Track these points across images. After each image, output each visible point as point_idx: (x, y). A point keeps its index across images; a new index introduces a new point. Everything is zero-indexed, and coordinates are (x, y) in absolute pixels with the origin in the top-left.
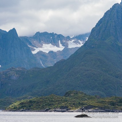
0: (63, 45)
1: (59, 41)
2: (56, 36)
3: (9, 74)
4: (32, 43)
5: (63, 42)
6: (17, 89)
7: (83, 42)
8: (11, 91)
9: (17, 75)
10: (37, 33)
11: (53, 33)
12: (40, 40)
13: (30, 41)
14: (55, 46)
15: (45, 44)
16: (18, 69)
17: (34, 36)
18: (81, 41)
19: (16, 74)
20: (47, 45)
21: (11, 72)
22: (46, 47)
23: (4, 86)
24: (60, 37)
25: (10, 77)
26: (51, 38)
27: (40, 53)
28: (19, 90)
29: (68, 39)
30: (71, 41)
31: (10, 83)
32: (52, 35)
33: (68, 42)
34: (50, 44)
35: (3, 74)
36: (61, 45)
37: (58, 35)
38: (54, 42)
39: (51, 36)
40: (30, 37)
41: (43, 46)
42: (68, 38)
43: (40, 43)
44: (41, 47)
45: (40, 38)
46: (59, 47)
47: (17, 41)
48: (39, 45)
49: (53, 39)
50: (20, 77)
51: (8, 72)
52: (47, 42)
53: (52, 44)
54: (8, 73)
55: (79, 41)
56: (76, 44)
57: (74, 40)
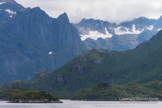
0: (110, 33)
1: (106, 28)
2: (102, 23)
3: (92, 57)
4: (79, 30)
5: (109, 29)
6: (104, 75)
7: (129, 29)
8: (97, 77)
9: (102, 59)
10: (83, 19)
11: (99, 20)
12: (86, 27)
13: (77, 28)
14: (102, 33)
15: (91, 31)
16: (101, 51)
17: (80, 22)
18: (127, 28)
19: (100, 57)
20: (93, 32)
21: (93, 54)
22: (93, 34)
23: (86, 71)
24: (106, 24)
25: (93, 61)
26: (97, 25)
27: (88, 40)
28: (107, 76)
29: (114, 27)
30: (117, 28)
31: (94, 68)
32: (98, 21)
33: (114, 29)
34: (97, 31)
35: (85, 57)
36: (107, 32)
37: (104, 22)
38: (101, 29)
39: (97, 23)
40: (76, 24)
41: (89, 33)
42: (114, 25)
43: (86, 30)
44: (88, 34)
45: (86, 25)
46: (106, 34)
47: (68, 26)
48: (86, 32)
49: (100, 26)
50: (105, 60)
51: (90, 54)
52: (94, 29)
53: (98, 31)
54: (90, 56)
55: (125, 28)
56: (123, 31)
57: (120, 27)
